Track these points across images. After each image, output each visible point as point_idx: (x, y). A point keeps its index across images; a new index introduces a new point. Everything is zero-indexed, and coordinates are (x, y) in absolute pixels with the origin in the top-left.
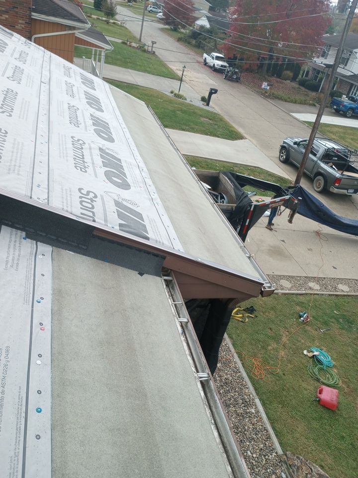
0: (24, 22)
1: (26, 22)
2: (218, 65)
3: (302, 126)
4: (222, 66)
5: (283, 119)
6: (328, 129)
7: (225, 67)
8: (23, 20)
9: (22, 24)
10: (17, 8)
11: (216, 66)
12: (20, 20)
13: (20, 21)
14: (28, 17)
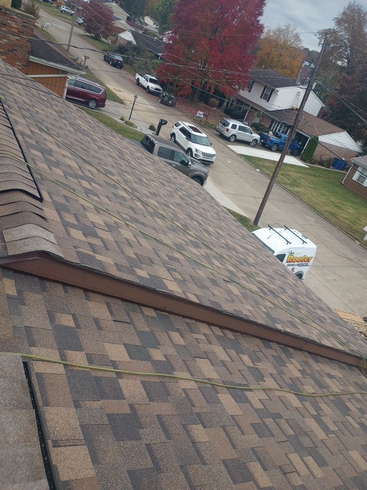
0: (21, 64)
1: (23, 65)
2: (152, 88)
3: (240, 159)
4: (156, 89)
5: (223, 151)
6: (261, 163)
7: (159, 90)
8: (20, 62)
9: (19, 65)
10: (16, 50)
11: (150, 88)
12: (18, 61)
13: (18, 63)
14: (26, 60)
